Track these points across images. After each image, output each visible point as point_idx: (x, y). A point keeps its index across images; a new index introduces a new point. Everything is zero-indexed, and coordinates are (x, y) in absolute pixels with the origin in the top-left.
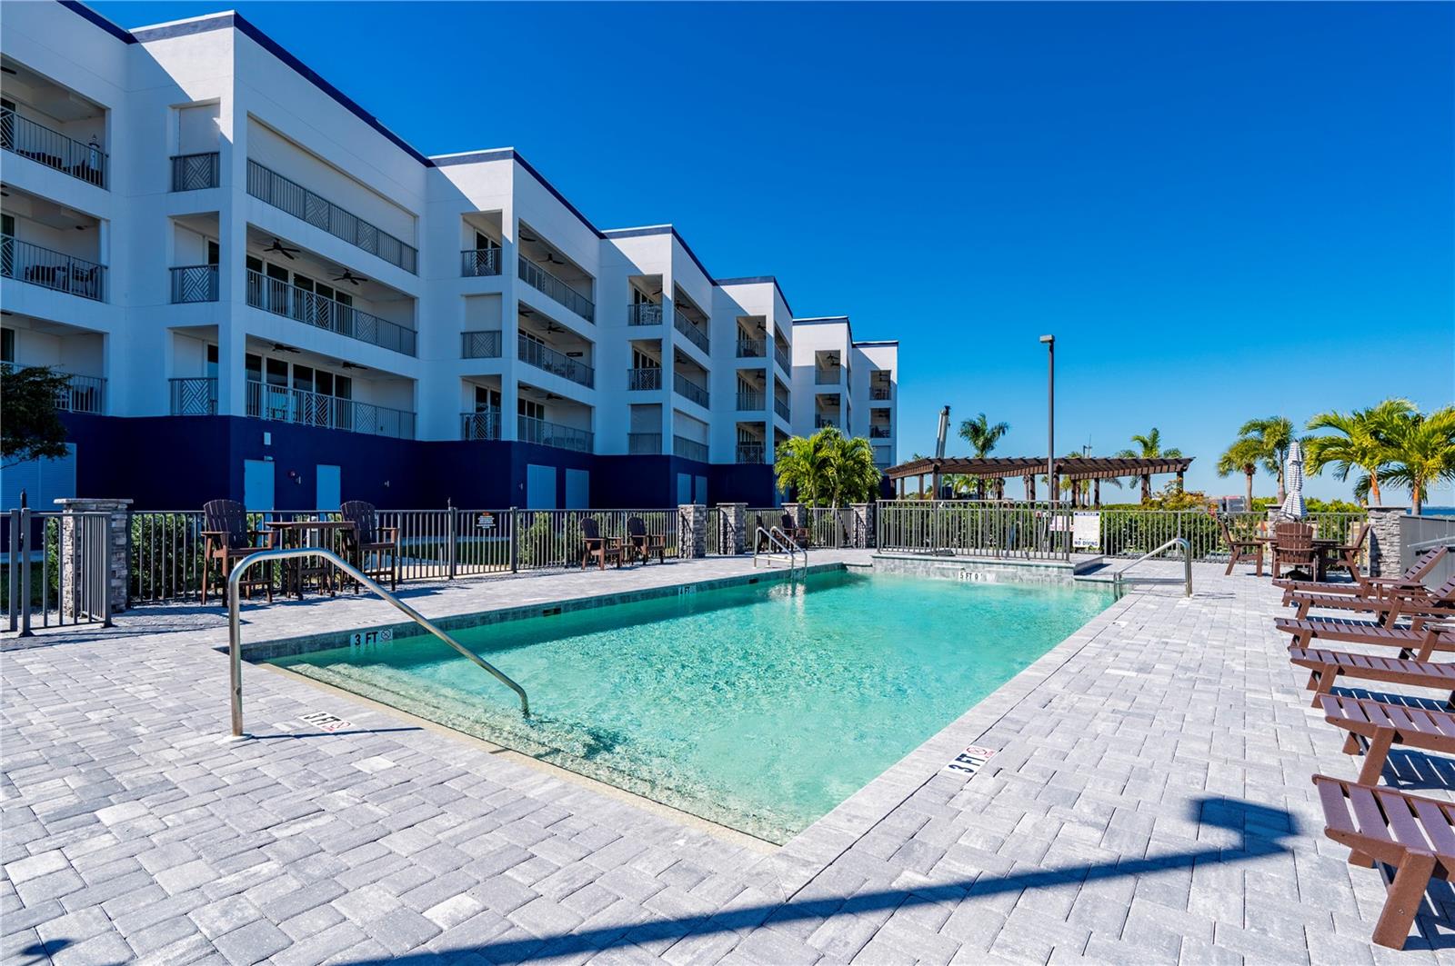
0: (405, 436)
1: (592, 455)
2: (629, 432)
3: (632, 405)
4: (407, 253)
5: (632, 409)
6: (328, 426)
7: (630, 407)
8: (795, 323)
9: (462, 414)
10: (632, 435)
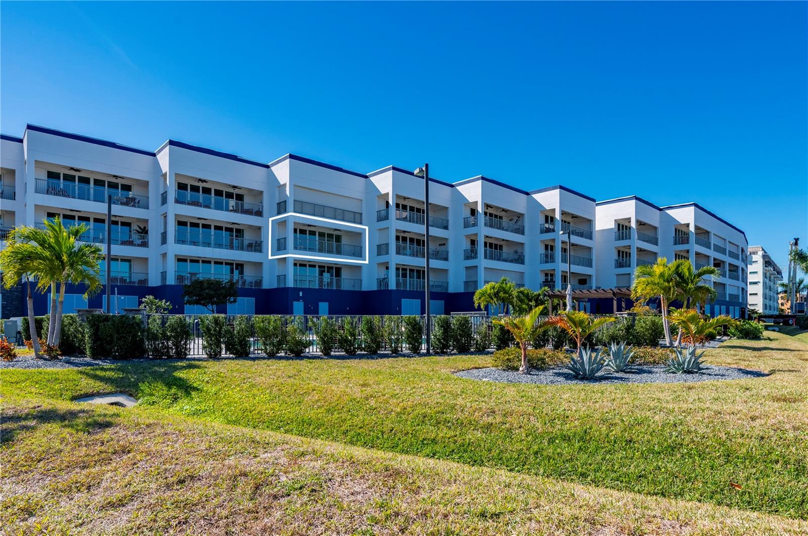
0: (356, 289)
1: (447, 293)
2: (465, 280)
3: (466, 267)
4: (357, 216)
5: (466, 269)
6: (324, 288)
7: (465, 268)
8: (597, 205)
9: (377, 279)
10: (465, 282)
